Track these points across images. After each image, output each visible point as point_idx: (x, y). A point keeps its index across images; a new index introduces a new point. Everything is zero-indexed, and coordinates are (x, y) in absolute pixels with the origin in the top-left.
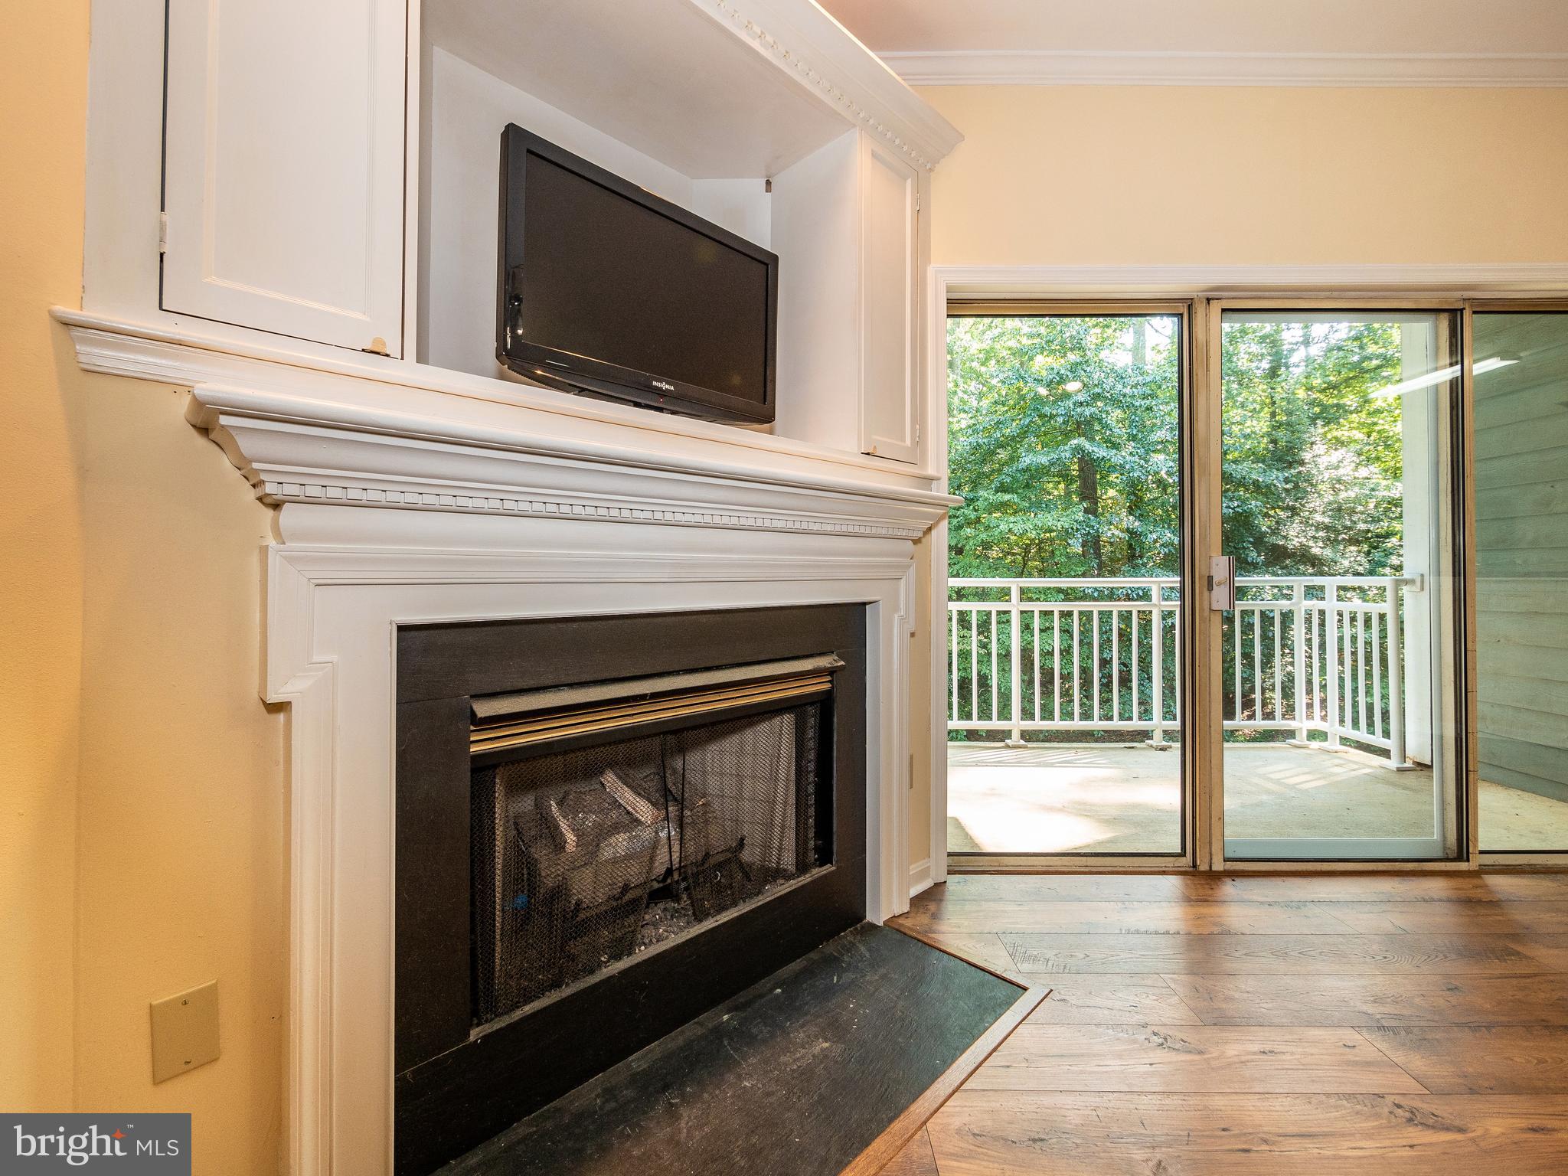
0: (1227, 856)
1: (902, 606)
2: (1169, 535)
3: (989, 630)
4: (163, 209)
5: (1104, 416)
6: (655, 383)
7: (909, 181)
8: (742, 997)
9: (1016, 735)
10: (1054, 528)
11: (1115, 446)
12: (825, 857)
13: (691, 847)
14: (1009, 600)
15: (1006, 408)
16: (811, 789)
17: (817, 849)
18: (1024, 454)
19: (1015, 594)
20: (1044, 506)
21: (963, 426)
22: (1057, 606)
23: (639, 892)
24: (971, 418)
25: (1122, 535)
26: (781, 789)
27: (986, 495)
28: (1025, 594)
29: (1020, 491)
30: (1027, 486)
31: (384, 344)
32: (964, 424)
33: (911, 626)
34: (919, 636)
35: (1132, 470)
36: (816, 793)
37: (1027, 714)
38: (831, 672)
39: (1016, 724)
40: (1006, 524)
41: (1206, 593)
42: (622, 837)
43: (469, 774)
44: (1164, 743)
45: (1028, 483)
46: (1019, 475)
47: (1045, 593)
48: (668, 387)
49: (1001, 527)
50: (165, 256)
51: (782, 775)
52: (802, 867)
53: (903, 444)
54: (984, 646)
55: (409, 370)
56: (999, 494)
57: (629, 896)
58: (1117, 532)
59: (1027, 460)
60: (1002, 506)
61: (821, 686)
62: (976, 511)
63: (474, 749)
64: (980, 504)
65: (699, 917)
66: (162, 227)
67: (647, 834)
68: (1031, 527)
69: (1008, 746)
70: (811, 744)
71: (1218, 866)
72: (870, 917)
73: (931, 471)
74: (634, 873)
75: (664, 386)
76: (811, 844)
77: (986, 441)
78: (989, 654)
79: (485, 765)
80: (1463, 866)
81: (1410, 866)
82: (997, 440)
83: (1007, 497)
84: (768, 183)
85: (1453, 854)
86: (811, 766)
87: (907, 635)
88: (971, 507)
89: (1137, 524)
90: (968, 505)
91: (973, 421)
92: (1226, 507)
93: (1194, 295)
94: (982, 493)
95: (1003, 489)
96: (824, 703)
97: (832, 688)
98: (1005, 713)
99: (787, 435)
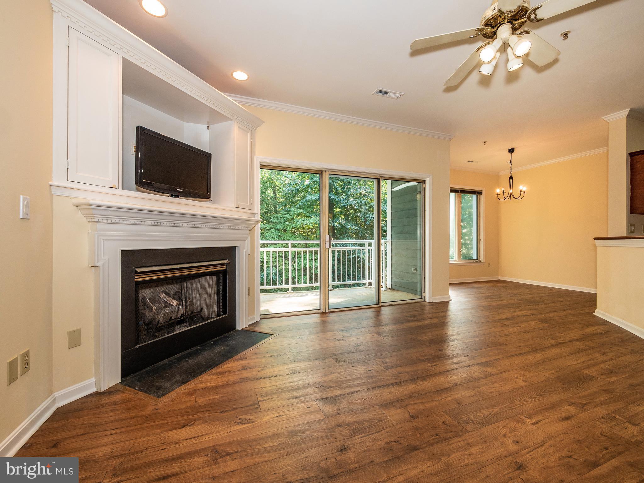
0: (329, 308)
1: (246, 247)
2: (354, 226)
3: (295, 261)
4: (68, 159)
5: (334, 184)
6: (177, 190)
7: (249, 133)
8: (203, 344)
9: (290, 289)
10: (317, 223)
11: (338, 194)
12: (225, 313)
13: (188, 310)
14: (288, 247)
15: (302, 177)
16: (221, 296)
17: (223, 311)
18: (307, 195)
19: (290, 246)
20: (314, 215)
21: (286, 183)
22: (302, 250)
23: (174, 321)
24: (289, 180)
25: (339, 226)
26: (213, 296)
27: (294, 210)
28: (293, 246)
29: (306, 209)
30: (309, 207)
31: (115, 186)
32: (287, 182)
33: (249, 252)
34: (251, 255)
35: (343, 203)
36: (222, 297)
37: (294, 282)
38: (226, 264)
39: (290, 286)
40: (300, 221)
41: (325, 244)
42: (168, 309)
43: (135, 286)
44: (332, 289)
45: (309, 206)
46: (306, 203)
47: (299, 245)
48: (181, 190)
49: (299, 222)
50: (68, 169)
51: (213, 292)
52: (218, 315)
53: (246, 204)
54: (293, 266)
55: (120, 191)
56: (299, 210)
57: (171, 321)
58: (338, 225)
59: (308, 197)
60: (299, 214)
61: (223, 268)
62: (291, 216)
63: (136, 280)
64: (292, 213)
65: (190, 326)
66: (68, 163)
67: (175, 309)
68: (309, 222)
69: (288, 293)
70: (221, 284)
71: (327, 311)
72: (237, 328)
73: (255, 212)
74: (173, 316)
75: (180, 190)
76: (221, 310)
77: (294, 189)
78: (295, 269)
79: (138, 283)
80: (378, 306)
81: (368, 307)
82: (298, 189)
83: (301, 211)
84: (208, 126)
85: (377, 303)
86: (221, 290)
87: (247, 255)
88: (289, 214)
89: (344, 222)
90: (288, 213)
91: (290, 181)
92: (371, 217)
93: (322, 170)
94: (293, 209)
95: (300, 208)
96: (225, 272)
97: (227, 268)
98: (287, 283)
99: (215, 203)
